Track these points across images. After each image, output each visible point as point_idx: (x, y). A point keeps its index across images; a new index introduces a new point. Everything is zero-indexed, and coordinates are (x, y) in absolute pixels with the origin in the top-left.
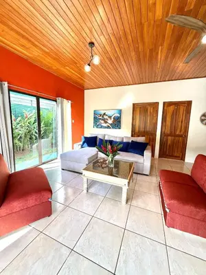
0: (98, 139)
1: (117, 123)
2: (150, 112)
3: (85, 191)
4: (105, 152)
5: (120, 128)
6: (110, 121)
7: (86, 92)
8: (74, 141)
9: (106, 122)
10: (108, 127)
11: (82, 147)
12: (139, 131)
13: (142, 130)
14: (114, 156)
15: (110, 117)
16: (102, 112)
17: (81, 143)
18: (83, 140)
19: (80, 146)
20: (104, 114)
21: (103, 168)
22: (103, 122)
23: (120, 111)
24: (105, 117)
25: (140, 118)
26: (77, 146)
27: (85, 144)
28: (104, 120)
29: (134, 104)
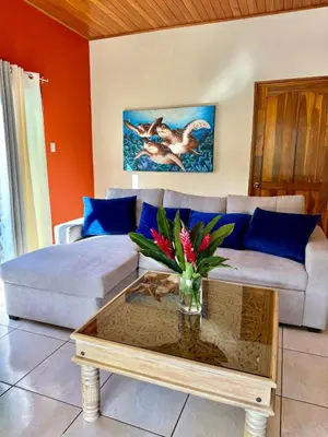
0: (140, 207)
1: (202, 153)
2: (315, 111)
3: (89, 415)
4: (166, 256)
5: (210, 170)
6: (178, 147)
7: (95, 47)
8: (57, 217)
9: (165, 151)
10: (172, 167)
11: (85, 234)
12: (275, 179)
13: (286, 172)
14: (202, 270)
15: (178, 133)
16: (152, 117)
17: (81, 221)
18: (88, 209)
19: (77, 233)
20: (159, 122)
21: (158, 297)
22: (154, 149)
23: (212, 112)
24: (163, 133)
25: (279, 133)
26: (67, 233)
27: (96, 223)
28: (157, 142)
29: (258, 87)
